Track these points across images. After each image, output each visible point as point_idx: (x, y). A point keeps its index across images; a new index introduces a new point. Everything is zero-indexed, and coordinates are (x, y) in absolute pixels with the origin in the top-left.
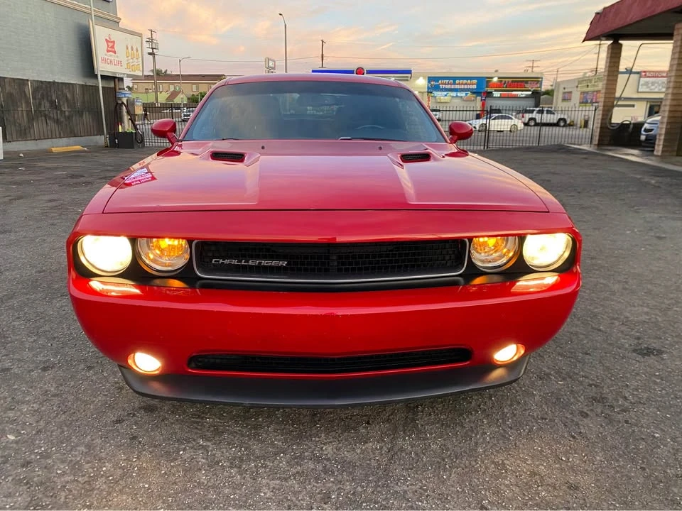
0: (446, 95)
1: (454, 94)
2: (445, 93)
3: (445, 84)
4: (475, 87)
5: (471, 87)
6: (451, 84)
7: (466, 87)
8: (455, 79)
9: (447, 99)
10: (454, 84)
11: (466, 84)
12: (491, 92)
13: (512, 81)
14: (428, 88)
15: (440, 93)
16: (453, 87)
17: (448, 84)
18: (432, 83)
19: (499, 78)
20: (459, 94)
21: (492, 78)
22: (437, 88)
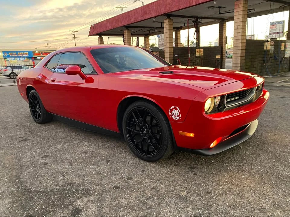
0: (14, 60)
1: (18, 59)
2: (14, 59)
3: (12, 54)
4: (28, 55)
5: (26, 55)
6: (15, 54)
7: (23, 55)
8: (17, 52)
9: (15, 61)
10: (17, 54)
11: (23, 54)
12: (36, 57)
13: (45, 52)
14: (4, 57)
15: (11, 59)
16: (17, 55)
17: (14, 54)
18: (5, 54)
19: (38, 51)
20: (21, 59)
21: (35, 51)
22: (9, 56)
